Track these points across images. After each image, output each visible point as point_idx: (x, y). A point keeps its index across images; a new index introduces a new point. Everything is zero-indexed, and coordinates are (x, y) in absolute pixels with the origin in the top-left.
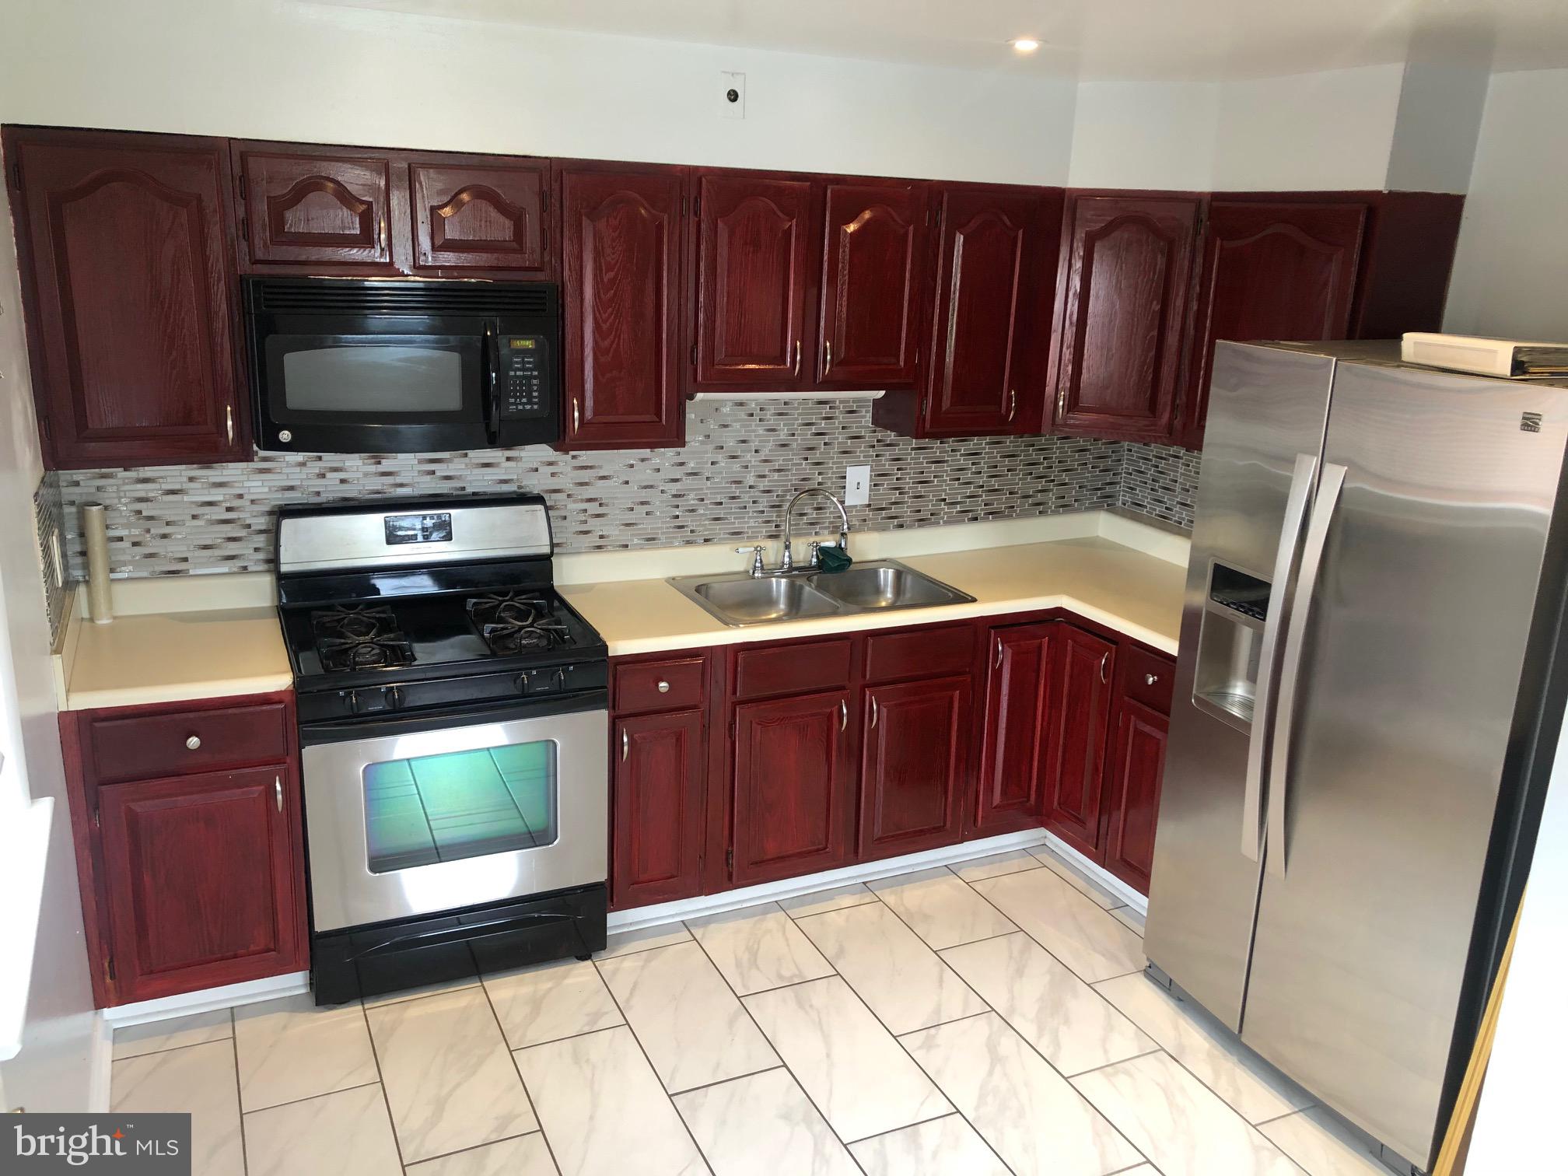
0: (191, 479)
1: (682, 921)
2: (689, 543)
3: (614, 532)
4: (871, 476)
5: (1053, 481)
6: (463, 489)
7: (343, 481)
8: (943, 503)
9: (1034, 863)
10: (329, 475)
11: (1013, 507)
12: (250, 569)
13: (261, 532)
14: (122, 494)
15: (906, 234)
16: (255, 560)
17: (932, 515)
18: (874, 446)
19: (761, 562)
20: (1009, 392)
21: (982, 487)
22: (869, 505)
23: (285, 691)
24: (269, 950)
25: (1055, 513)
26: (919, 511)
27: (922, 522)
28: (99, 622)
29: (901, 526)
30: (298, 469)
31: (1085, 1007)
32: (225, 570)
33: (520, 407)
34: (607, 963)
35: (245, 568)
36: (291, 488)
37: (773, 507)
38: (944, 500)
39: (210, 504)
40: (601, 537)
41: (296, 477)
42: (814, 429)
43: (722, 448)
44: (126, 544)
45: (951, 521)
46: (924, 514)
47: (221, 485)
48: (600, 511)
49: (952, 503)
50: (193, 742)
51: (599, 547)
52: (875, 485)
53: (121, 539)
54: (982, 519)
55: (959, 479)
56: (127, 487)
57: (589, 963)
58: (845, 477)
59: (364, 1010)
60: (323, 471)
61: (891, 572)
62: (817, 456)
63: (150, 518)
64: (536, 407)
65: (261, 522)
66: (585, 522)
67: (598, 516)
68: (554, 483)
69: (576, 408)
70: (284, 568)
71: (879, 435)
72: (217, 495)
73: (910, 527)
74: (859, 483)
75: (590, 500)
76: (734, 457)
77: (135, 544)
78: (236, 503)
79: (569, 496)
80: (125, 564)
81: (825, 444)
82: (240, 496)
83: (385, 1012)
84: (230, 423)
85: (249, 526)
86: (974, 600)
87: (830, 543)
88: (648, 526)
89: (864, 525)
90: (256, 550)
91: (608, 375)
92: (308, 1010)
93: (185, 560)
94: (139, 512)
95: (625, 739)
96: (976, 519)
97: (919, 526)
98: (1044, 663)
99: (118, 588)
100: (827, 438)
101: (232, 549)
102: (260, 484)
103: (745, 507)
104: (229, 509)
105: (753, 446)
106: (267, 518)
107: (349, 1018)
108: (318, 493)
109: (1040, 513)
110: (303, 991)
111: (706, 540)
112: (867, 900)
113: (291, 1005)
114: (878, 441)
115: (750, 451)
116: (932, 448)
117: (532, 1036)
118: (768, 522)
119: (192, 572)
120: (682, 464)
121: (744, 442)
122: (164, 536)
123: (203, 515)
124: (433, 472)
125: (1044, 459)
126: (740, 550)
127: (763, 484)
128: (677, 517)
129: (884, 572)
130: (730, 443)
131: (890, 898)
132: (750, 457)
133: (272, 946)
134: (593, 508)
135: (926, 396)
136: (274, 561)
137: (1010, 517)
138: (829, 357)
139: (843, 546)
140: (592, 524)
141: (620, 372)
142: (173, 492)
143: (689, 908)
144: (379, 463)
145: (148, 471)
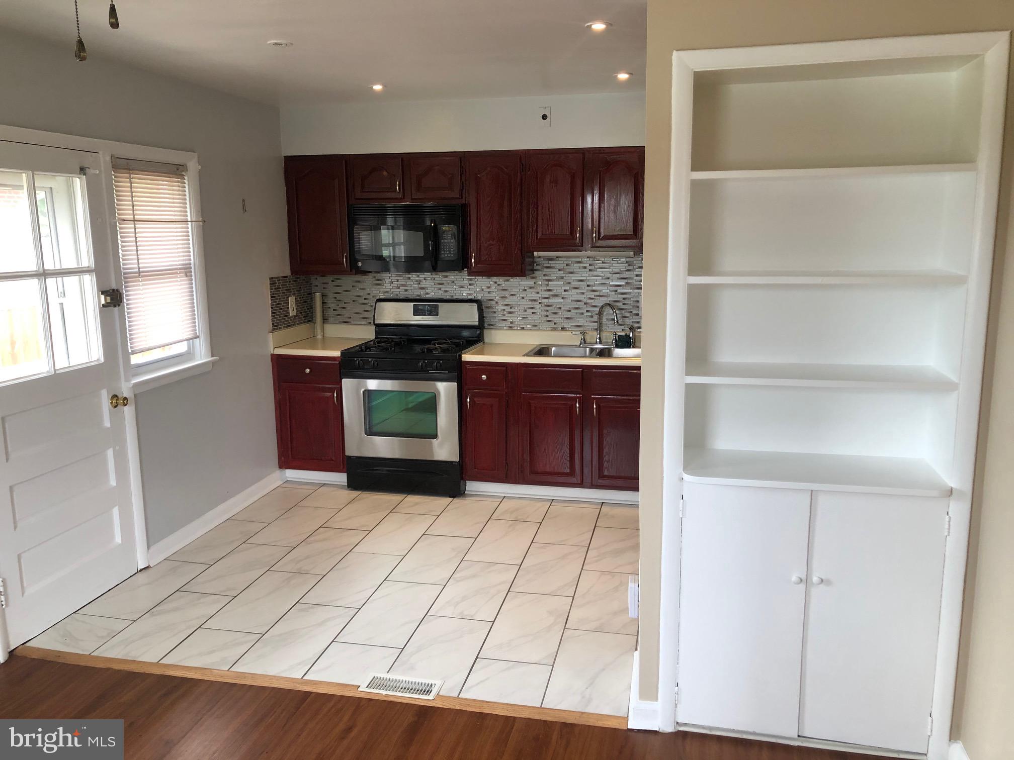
2: (554, 329)
3: (517, 320)
6: (452, 296)
10: (401, 288)
12: (368, 323)
16: (370, 320)
19: (584, 340)
24: (332, 460)
28: (318, 337)
32: (364, 323)
33: (446, 255)
40: (511, 323)
41: (389, 288)
48: (511, 310)
50: (308, 371)
51: (511, 327)
59: (361, 493)
64: (452, 255)
67: (510, 313)
69: (473, 257)
70: (377, 322)
72: (361, 293)
75: (507, 305)
76: (576, 288)
77: (333, 310)
78: (368, 297)
82: (369, 294)
84: (345, 260)
88: (533, 319)
90: (371, 316)
91: (488, 243)
92: (346, 490)
93: (350, 318)
94: (336, 298)
95: (468, 400)
101: (366, 315)
102: (376, 289)
103: (583, 314)
104: (365, 299)
105: (586, 283)
106: (374, 303)
110: (345, 482)
111: (562, 329)
112: (594, 507)
115: (584, 286)
119: (352, 323)
120: (550, 290)
121: (581, 281)
122: (344, 308)
123: (356, 300)
124: (439, 289)
127: (592, 303)
128: (547, 316)
130: (575, 282)
131: (607, 509)
132: (584, 289)
133: (334, 459)
134: (508, 309)
136: (374, 319)
139: (631, 336)
140: (508, 316)
141: (493, 241)
142: (347, 291)
143: (509, 491)
144: (419, 284)
145: (338, 282)
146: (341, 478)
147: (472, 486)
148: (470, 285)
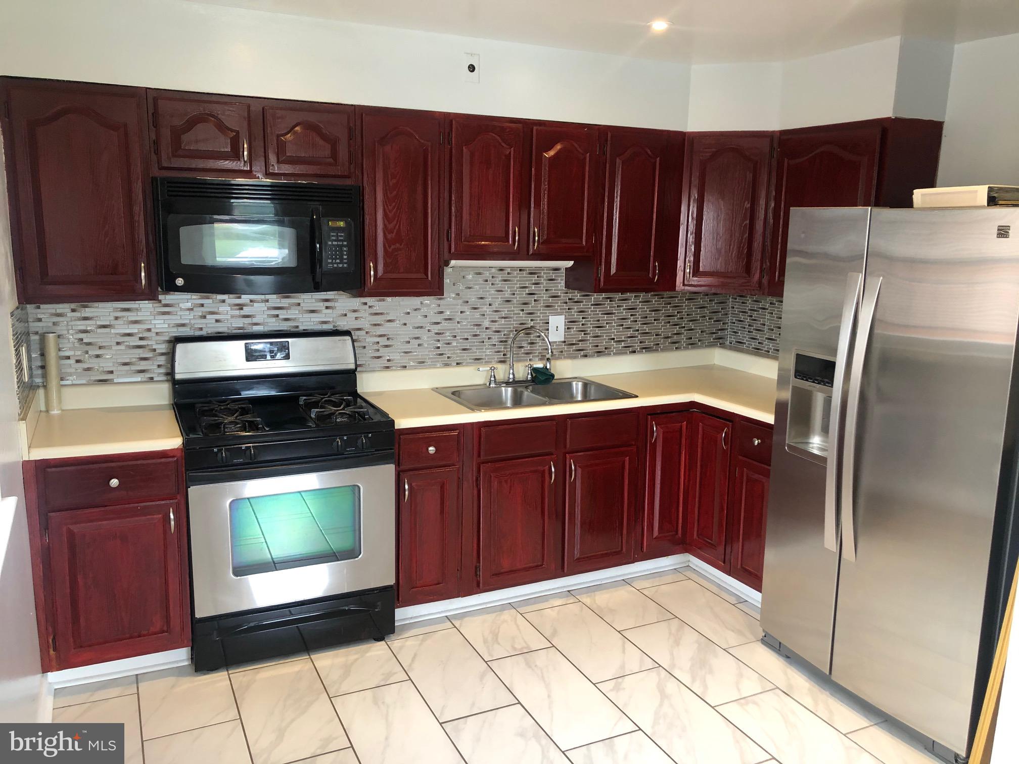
0: (117, 318)
1: (446, 616)
2: (447, 365)
3: (396, 357)
4: (565, 322)
5: (684, 327)
6: (297, 327)
7: (217, 321)
8: (613, 341)
9: (682, 577)
10: (208, 317)
11: (658, 344)
12: (155, 379)
13: (163, 354)
14: (70, 327)
15: (585, 158)
16: (158, 374)
17: (606, 348)
18: (566, 303)
19: (495, 377)
20: (654, 262)
21: (638, 330)
22: (565, 342)
23: (177, 449)
24: (163, 632)
25: (686, 348)
26: (597, 346)
27: (599, 353)
28: (52, 413)
29: (586, 356)
30: (188, 313)
31: (723, 664)
32: (139, 379)
33: (335, 266)
34: (395, 642)
35: (152, 378)
36: (183, 325)
37: (501, 342)
38: (614, 339)
39: (129, 335)
40: (389, 360)
41: (187, 317)
42: (527, 291)
43: (468, 302)
44: (72, 361)
45: (619, 353)
46: (600, 349)
47: (136, 322)
48: (388, 343)
49: (619, 341)
50: (114, 482)
51: (388, 367)
52: (568, 328)
53: (68, 358)
54: (638, 352)
55: (622, 325)
56: (73, 323)
57: (383, 643)
58: (548, 323)
59: (229, 674)
60: (204, 314)
61: (580, 384)
62: (529, 309)
63: (89, 344)
64: (345, 265)
65: (163, 348)
66: (378, 350)
67: (387, 346)
68: (357, 324)
69: (372, 269)
70: (178, 377)
71: (570, 296)
72: (133, 329)
73: (592, 356)
74: (557, 327)
75: (381, 336)
76: (475, 309)
77: (78, 361)
78: (146, 334)
79: (367, 333)
80: (71, 374)
81: (535, 301)
82: (149, 330)
83: (242, 675)
84: (143, 274)
85: (155, 350)
86: (637, 397)
87: (540, 365)
88: (419, 353)
89: (561, 355)
90: (159, 366)
91: (393, 247)
92: (190, 675)
93: (112, 372)
94: (82, 340)
95: (407, 487)
96: (634, 352)
97: (598, 356)
98: (684, 439)
99: (66, 392)
100: (536, 297)
101: (143, 365)
102: (162, 322)
103: (483, 342)
104: (141, 339)
105: (488, 300)
106: (167, 345)
107: (218, 680)
108: (201, 329)
109: (676, 348)
110: (186, 663)
111: (457, 364)
112: (571, 601)
113: (178, 672)
114: (569, 299)
115: (486, 305)
116: (604, 304)
117: (345, 688)
118: (499, 352)
119: (115, 381)
120: (441, 312)
121: (482, 298)
122: (98, 356)
123: (123, 342)
124: (277, 316)
125: (678, 313)
126: (481, 369)
127: (495, 327)
128: (439, 348)
129: (576, 384)
130: (473, 300)
131: (586, 599)
132: (486, 309)
133: (165, 628)
134: (383, 341)
135: (601, 265)
136: (171, 373)
137: (657, 350)
138: (537, 238)
139: (548, 367)
140: (383, 352)
141: (401, 245)
142: (104, 327)
143: (451, 607)
144: (242, 309)
145: (87, 312)
146: (180, 656)
147: (403, 614)
148: (327, 308)
